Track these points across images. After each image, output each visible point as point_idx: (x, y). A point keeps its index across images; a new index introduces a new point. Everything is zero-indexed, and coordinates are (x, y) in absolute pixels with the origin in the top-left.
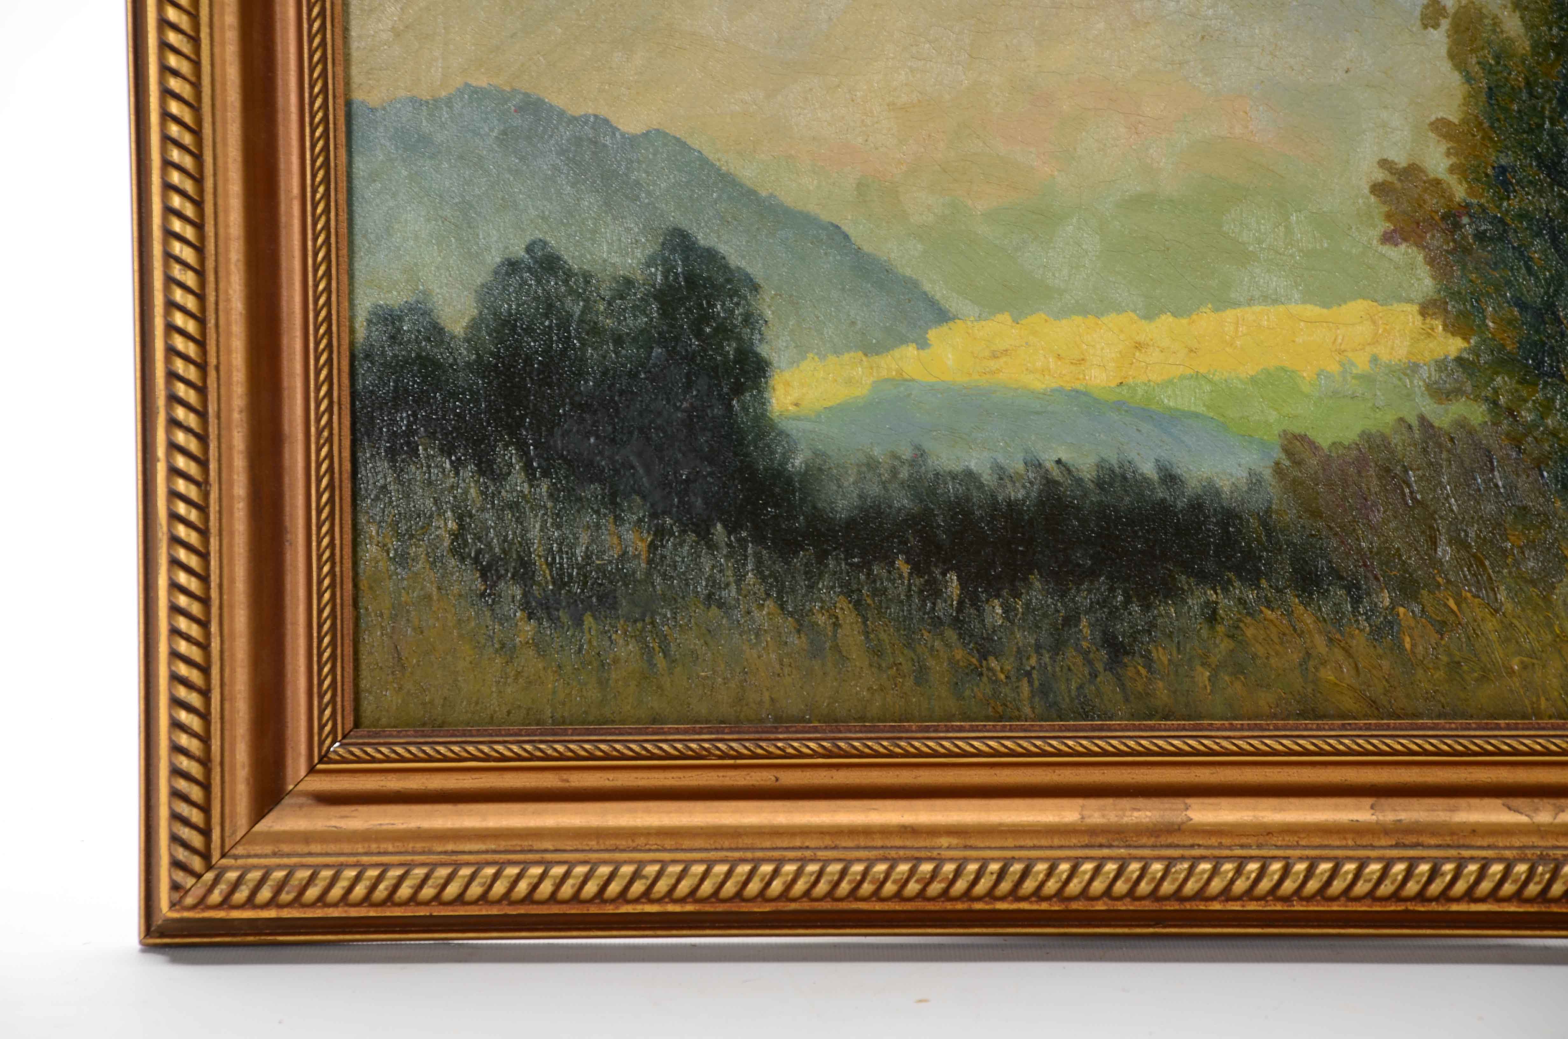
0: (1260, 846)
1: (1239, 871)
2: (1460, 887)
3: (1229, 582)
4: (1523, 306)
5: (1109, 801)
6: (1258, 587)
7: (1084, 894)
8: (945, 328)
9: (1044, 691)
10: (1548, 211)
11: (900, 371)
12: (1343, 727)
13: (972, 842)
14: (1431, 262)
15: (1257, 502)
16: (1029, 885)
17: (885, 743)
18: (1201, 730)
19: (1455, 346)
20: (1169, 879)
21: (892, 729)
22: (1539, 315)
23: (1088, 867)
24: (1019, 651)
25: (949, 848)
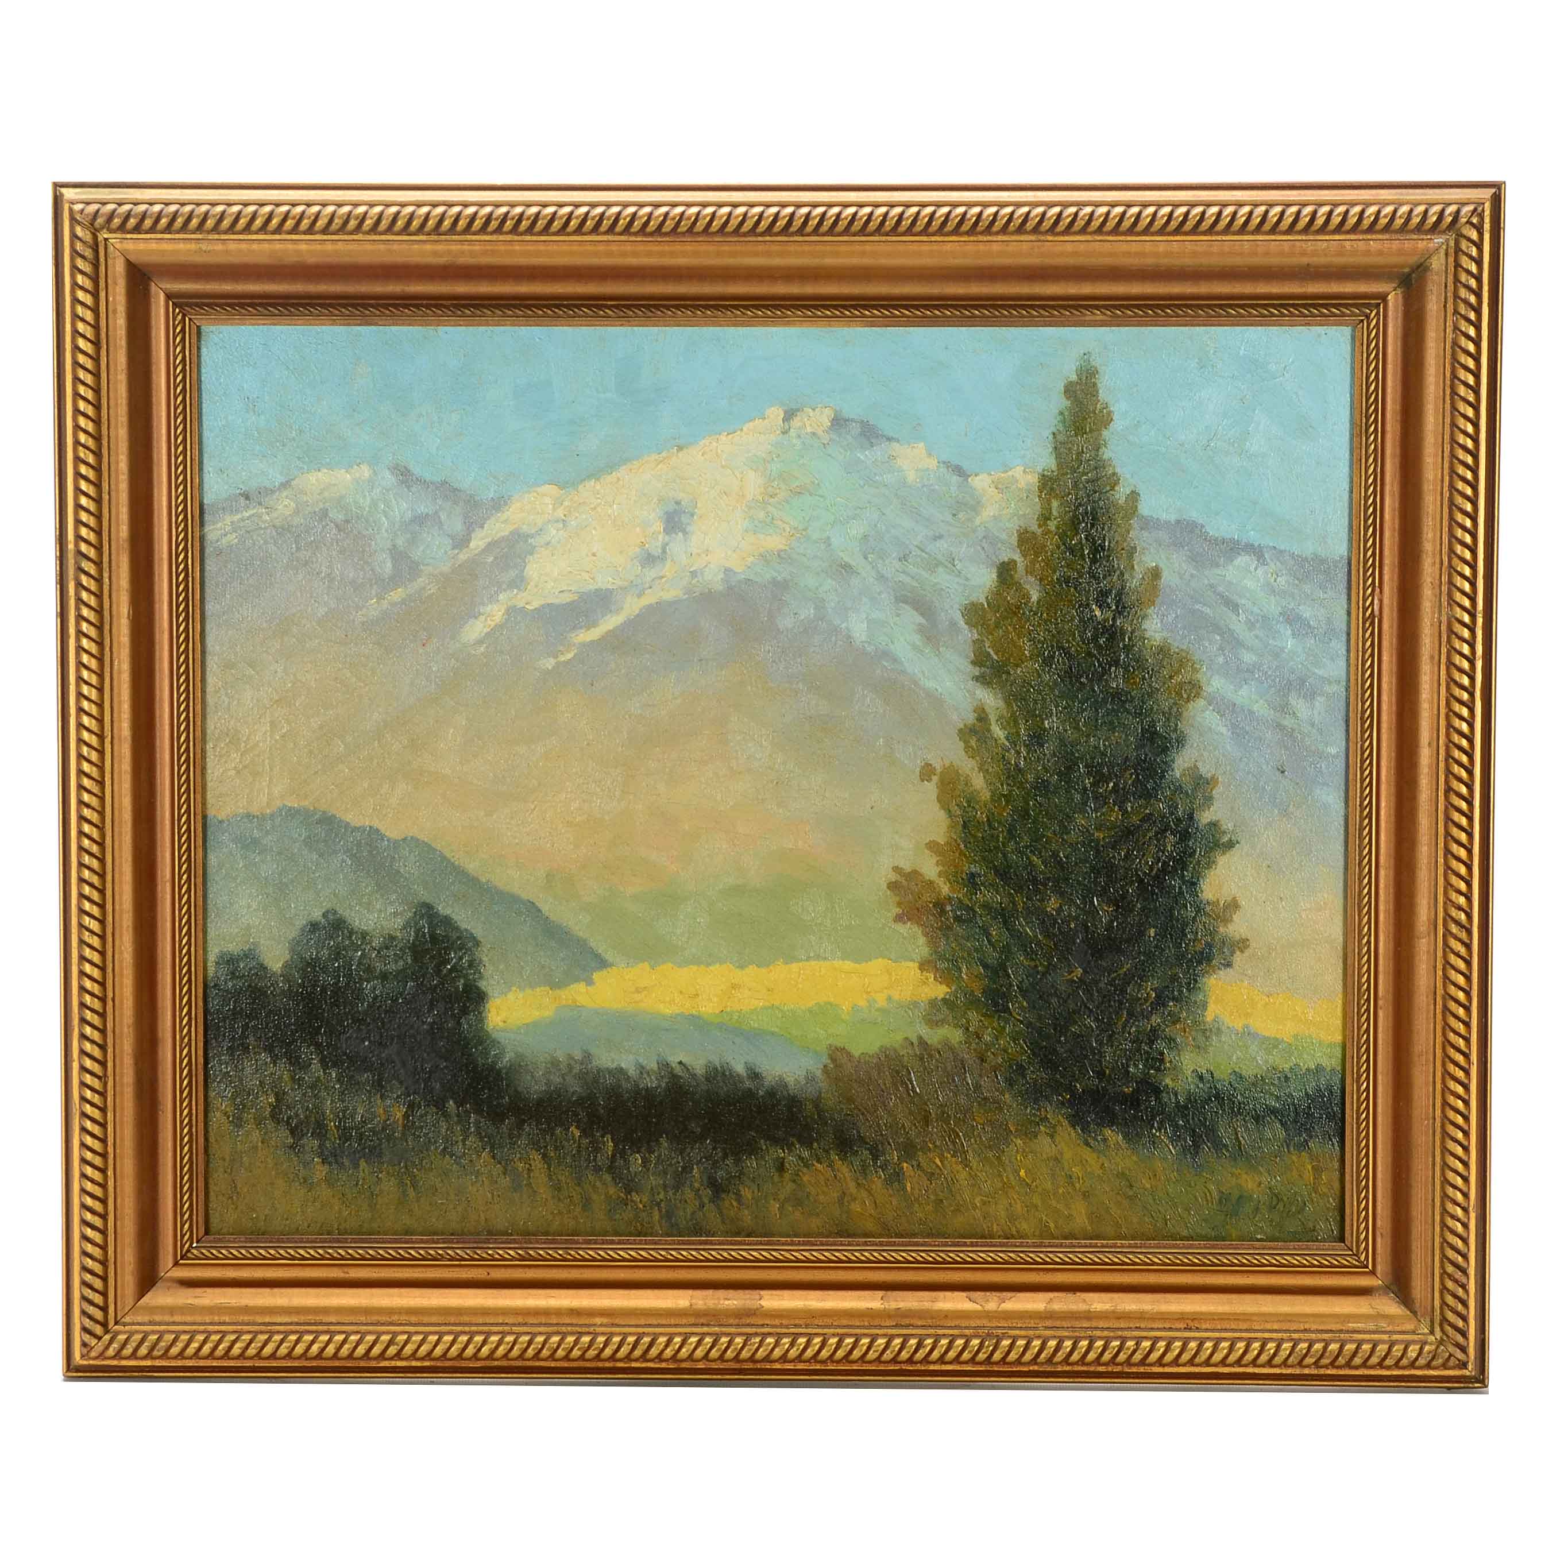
0: (807, 1326)
1: (792, 1344)
2: (936, 1355)
3: (793, 1144)
4: (985, 966)
5: (710, 1292)
6: (811, 1148)
7: (690, 1357)
8: (604, 972)
9: (669, 1215)
10: (1001, 903)
11: (574, 1001)
12: (866, 1244)
13: (617, 1321)
14: (926, 935)
15: (811, 1091)
16: (654, 1352)
17: (560, 1252)
18: (771, 1245)
19: (941, 991)
20: (746, 1349)
21: (567, 1241)
22: (995, 972)
23: (694, 1340)
24: (652, 1189)
25: (601, 1325)
